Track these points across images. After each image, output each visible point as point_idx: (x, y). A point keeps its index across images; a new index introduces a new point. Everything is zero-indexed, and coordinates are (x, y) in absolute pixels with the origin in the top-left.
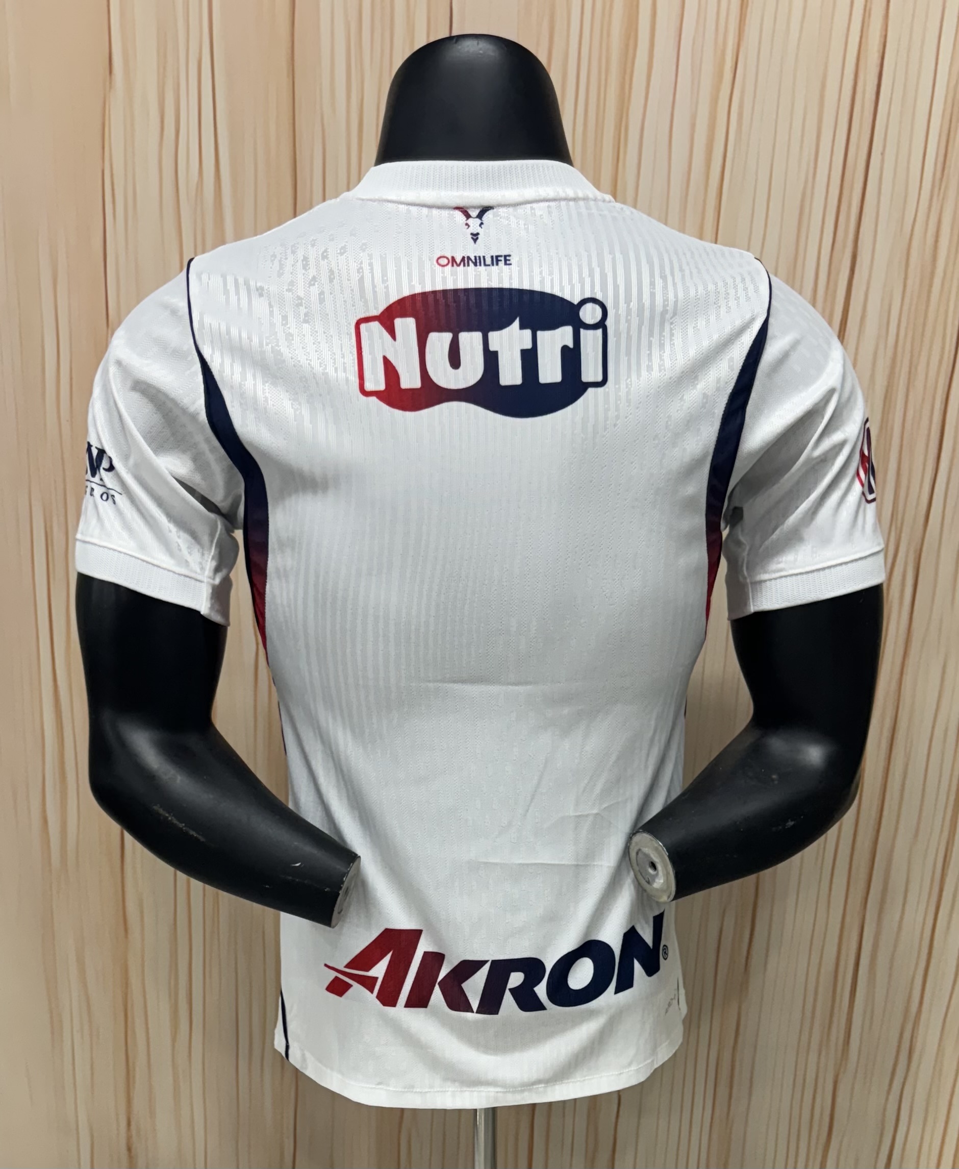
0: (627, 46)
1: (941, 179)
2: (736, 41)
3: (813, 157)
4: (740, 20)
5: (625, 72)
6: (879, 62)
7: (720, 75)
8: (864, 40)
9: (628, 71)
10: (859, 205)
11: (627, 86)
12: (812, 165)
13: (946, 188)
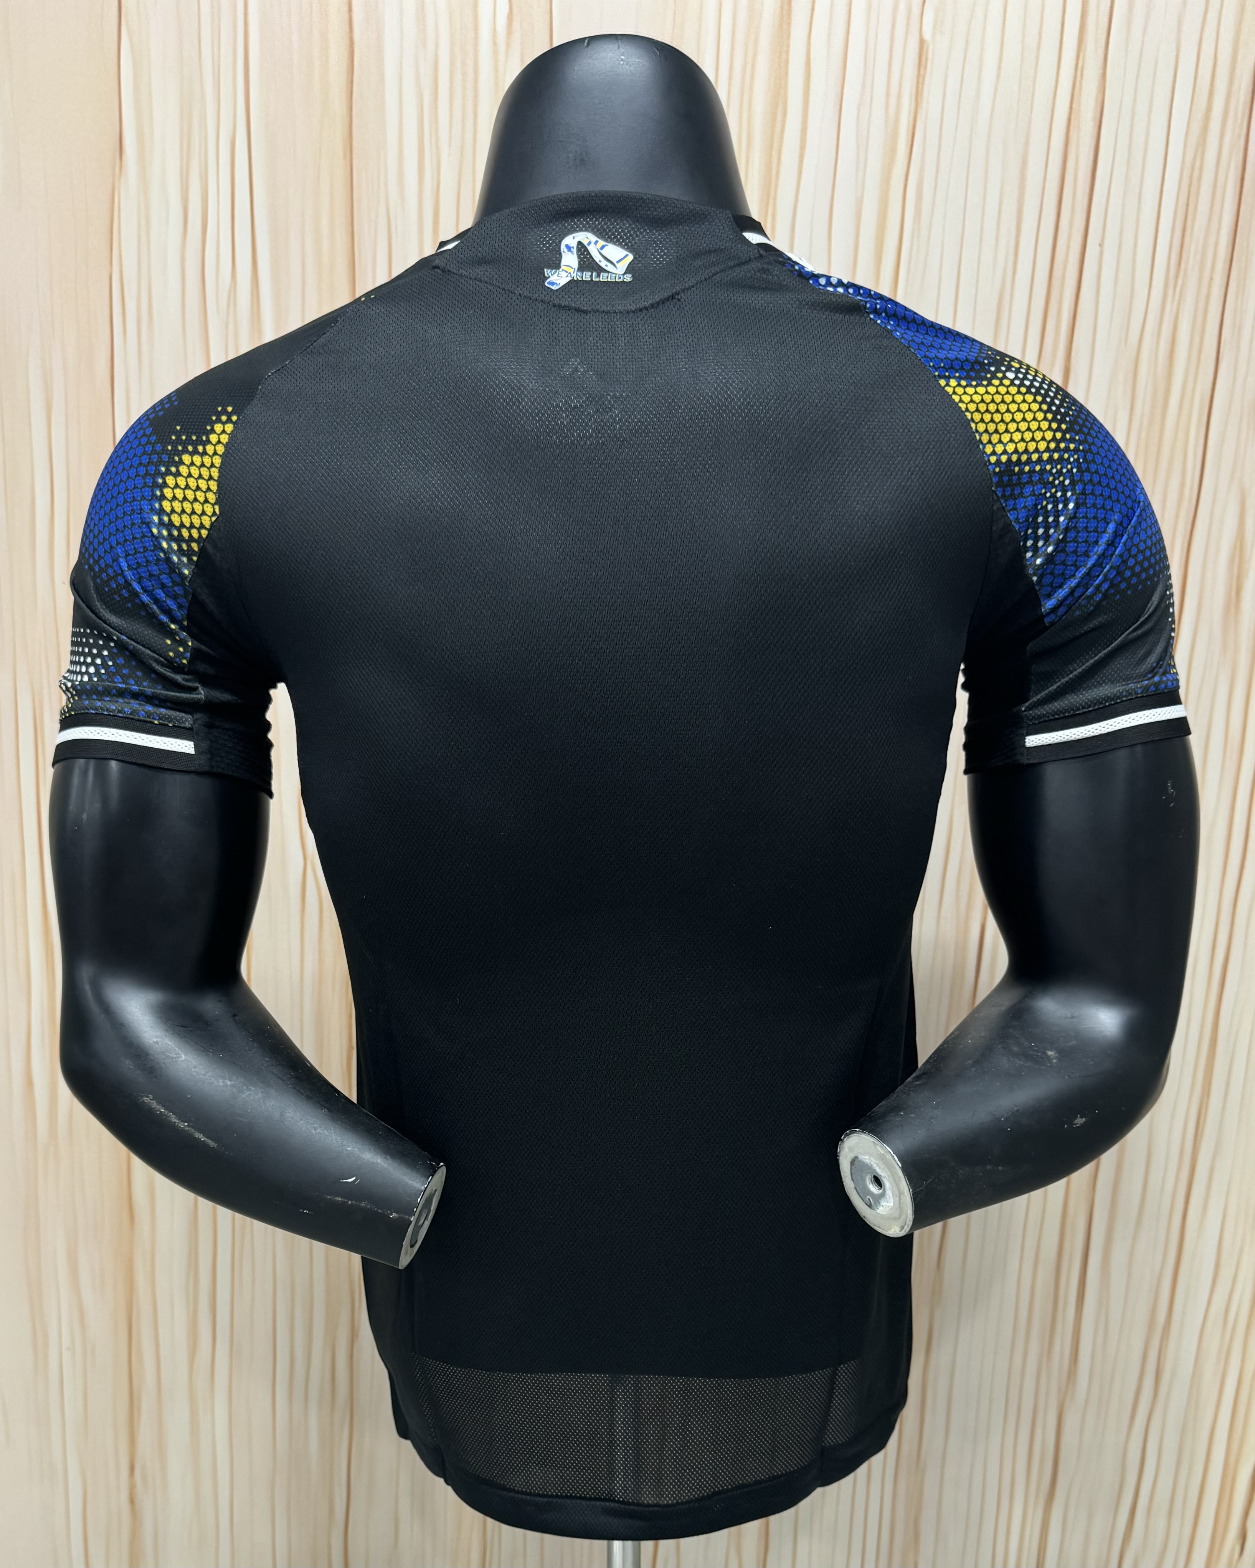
0: (774, 115)
1: (1177, 277)
2: (913, 108)
3: (1012, 251)
4: (918, 83)
5: (771, 147)
6: (1096, 130)
7: (892, 151)
8: (1074, 106)
9: (776, 146)
10: (1073, 308)
11: (774, 166)
12: (1011, 258)
13: (1183, 285)
